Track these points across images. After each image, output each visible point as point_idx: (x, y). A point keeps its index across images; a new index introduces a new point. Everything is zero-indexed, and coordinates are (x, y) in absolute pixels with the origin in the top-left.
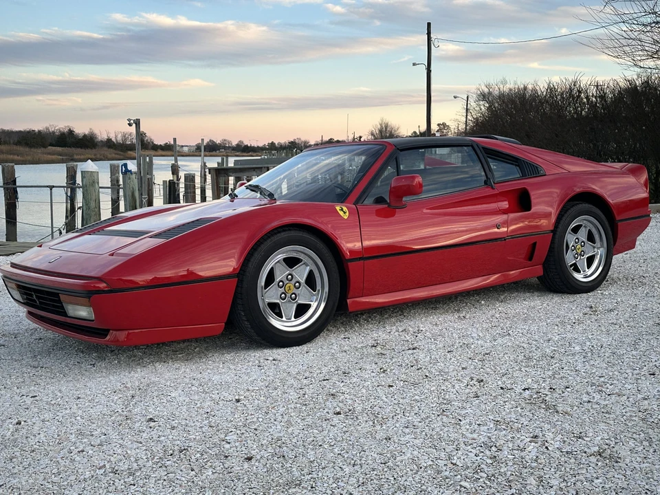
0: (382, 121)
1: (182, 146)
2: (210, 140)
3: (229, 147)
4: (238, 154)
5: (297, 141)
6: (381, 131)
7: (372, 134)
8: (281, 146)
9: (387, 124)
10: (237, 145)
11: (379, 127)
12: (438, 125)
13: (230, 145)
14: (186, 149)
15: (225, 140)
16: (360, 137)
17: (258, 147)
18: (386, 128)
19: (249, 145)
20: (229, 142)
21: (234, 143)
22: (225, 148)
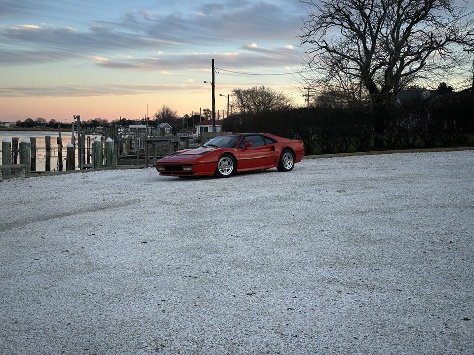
0: (164, 107)
1: (5, 123)
2: (28, 119)
4: (51, 129)
5: (98, 120)
6: (163, 114)
7: (157, 116)
9: (168, 109)
10: (51, 123)
11: (162, 111)
12: (204, 110)
13: (44, 123)
14: (7, 125)
15: (40, 119)
16: (148, 118)
17: (67, 124)
18: (167, 112)
20: (44, 120)
21: (48, 121)
22: (40, 124)
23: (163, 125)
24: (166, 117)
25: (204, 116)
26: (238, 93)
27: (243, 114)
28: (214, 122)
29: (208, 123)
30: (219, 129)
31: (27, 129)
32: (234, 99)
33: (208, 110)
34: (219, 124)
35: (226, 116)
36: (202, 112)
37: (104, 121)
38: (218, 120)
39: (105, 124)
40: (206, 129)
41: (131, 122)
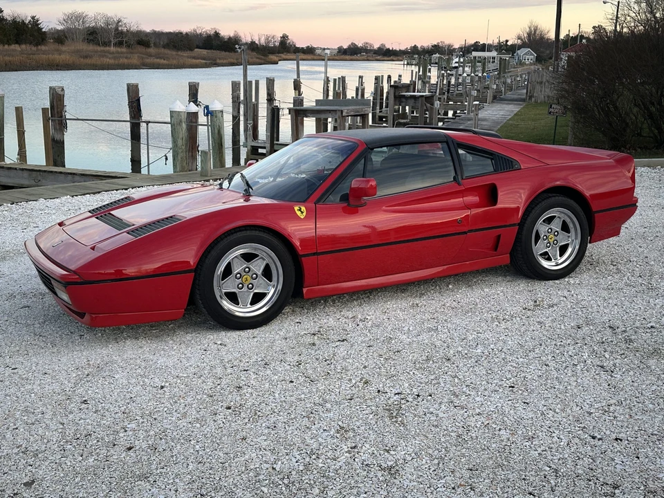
1: (324, 49)
2: (352, 43)
3: (371, 50)
4: (378, 57)
5: (440, 45)
6: (529, 34)
8: (424, 49)
9: (537, 27)
10: (379, 48)
11: (528, 29)
13: (372, 48)
14: (327, 51)
15: (367, 43)
16: (507, 41)
17: (400, 50)
18: (535, 30)
19: (391, 49)
20: (372, 45)
21: (376, 47)
22: (366, 51)
31: (350, 57)
37: (449, 46)
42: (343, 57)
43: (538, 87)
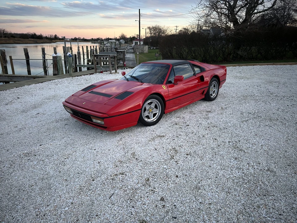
2: (75, 37)
4: (83, 41)
6: (122, 36)
7: (120, 37)
14: (68, 40)
16: (117, 38)
17: (88, 39)
18: (123, 35)
20: (81, 38)
22: (79, 39)
23: (121, 41)
24: (123, 38)
25: (136, 37)
26: (149, 28)
27: (151, 37)
28: (140, 40)
29: (138, 40)
30: (142, 43)
31: (75, 41)
32: (148, 30)
33: (138, 35)
34: (142, 41)
35: (145, 37)
36: (136, 36)
37: (102, 39)
38: (142, 39)
39: (102, 40)
40: (137, 42)
41: (111, 39)
42: (73, 41)
43: (137, 49)
